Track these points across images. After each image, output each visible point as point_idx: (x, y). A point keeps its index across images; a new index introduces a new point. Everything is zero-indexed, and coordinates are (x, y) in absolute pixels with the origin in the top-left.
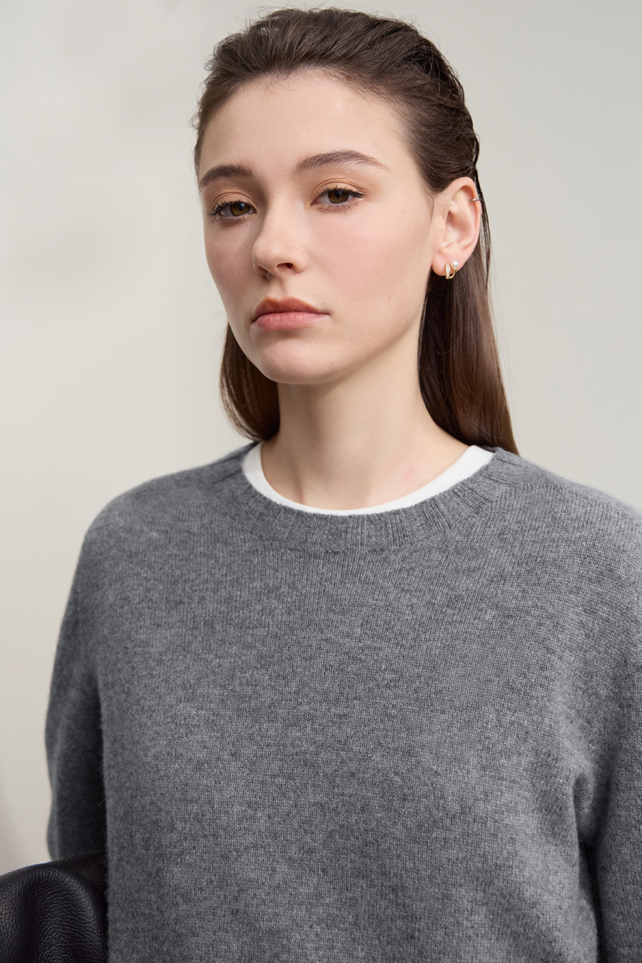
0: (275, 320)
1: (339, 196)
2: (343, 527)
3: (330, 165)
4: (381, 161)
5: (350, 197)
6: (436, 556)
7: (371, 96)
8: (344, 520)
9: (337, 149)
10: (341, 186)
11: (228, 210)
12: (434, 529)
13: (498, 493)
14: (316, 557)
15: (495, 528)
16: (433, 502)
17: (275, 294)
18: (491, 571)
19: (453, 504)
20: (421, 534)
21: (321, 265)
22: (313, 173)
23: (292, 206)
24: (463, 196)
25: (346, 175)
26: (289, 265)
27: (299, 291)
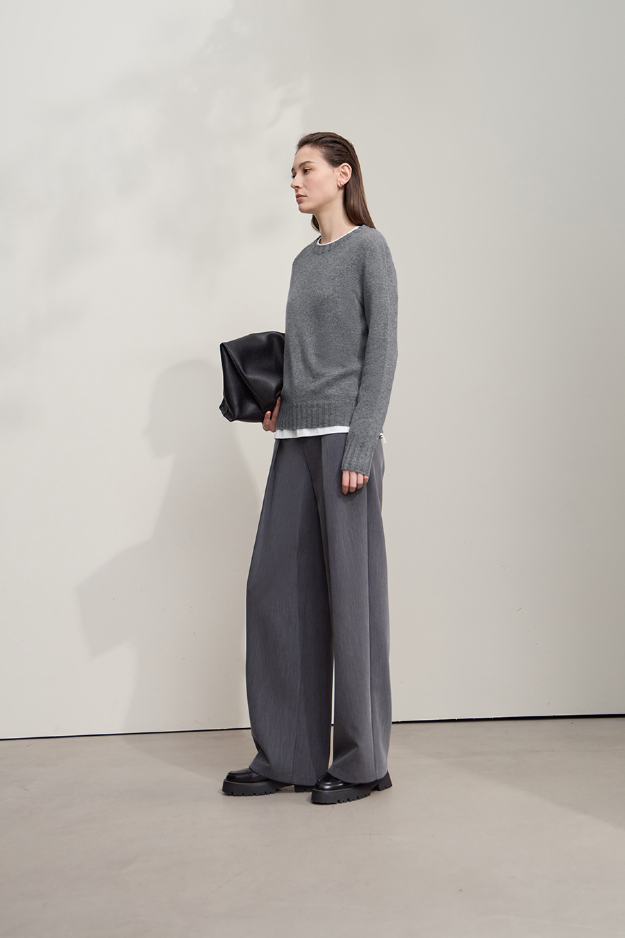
4: (314, 162)
5: (308, 170)
21: (305, 186)
22: (302, 167)
23: (299, 174)
24: (346, 167)
25: (308, 166)
26: (298, 187)
27: (301, 192)
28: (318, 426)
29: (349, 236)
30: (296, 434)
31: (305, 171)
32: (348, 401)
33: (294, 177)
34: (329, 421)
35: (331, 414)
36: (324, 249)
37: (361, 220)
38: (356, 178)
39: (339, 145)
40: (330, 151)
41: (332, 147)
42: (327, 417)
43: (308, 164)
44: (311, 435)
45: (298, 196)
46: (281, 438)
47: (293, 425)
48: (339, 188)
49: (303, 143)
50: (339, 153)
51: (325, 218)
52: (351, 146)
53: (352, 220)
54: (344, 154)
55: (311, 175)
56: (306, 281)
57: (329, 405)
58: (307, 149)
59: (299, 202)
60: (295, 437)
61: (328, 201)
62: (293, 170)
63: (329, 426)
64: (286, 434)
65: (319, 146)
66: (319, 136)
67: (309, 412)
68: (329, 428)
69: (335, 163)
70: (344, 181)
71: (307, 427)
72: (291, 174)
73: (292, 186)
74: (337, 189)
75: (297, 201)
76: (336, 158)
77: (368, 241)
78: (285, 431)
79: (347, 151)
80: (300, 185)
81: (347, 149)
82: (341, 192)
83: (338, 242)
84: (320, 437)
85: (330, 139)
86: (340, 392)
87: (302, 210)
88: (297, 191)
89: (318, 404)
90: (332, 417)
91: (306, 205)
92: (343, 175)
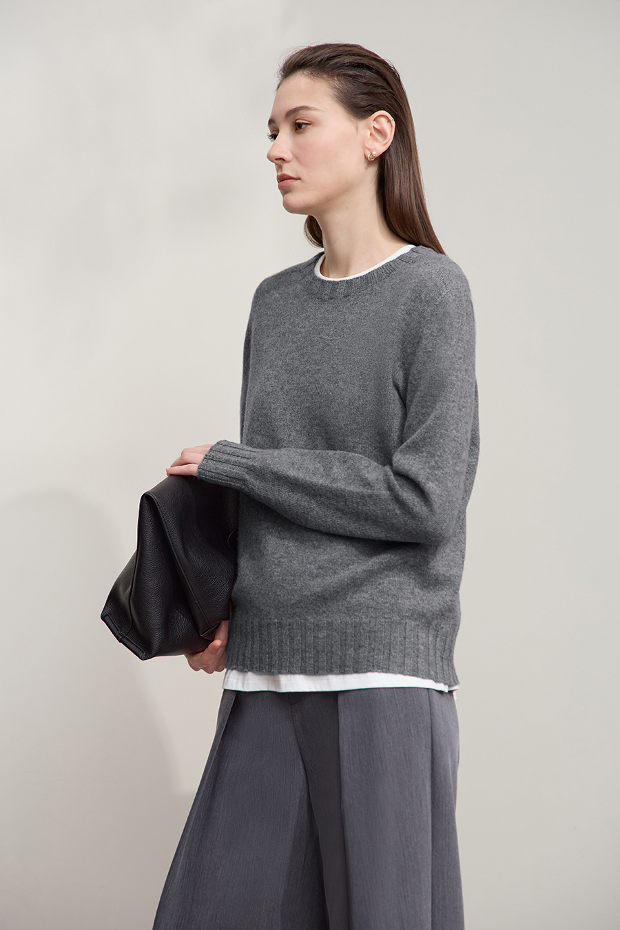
3: (296, 113)
4: (318, 108)
9: (298, 106)
10: (300, 121)
12: (370, 284)
13: (400, 266)
19: (380, 272)
20: (364, 287)
21: (296, 157)
22: (291, 118)
23: (285, 132)
24: (383, 120)
25: (303, 116)
26: (283, 159)
27: (288, 170)
28: (330, 671)
29: (389, 269)
30: (277, 683)
31: (298, 127)
32: (396, 618)
33: (274, 136)
34: (356, 661)
35: (360, 646)
36: (334, 290)
37: (416, 231)
38: (403, 141)
39: (368, 73)
40: (349, 86)
41: (355, 77)
42: (351, 652)
43: (303, 113)
44: (314, 690)
45: (282, 179)
46: (240, 688)
47: (271, 665)
48: (369, 162)
49: (293, 67)
50: (370, 88)
51: (338, 224)
52: (394, 74)
53: (399, 230)
54: (381, 91)
55: (311, 135)
56: (296, 355)
57: (356, 626)
58: (301, 80)
59: (285, 191)
60: (273, 689)
61: (346, 189)
62: (271, 122)
63: (356, 672)
64: (252, 683)
65: (327, 73)
66: (327, 53)
67: (310, 639)
68: (355, 675)
69: (359, 109)
70: (379, 147)
71: (304, 671)
72: (268, 131)
73: (269, 158)
74: (363, 165)
75: (280, 188)
76: (363, 101)
77: (430, 284)
78: (250, 675)
79: (385, 85)
80: (287, 156)
81: (386, 80)
82: (372, 171)
83: (367, 279)
84: (334, 695)
85: (348, 60)
86: (381, 600)
87: (290, 208)
88: (279, 167)
89: (330, 624)
90: (363, 653)
91: (297, 198)
92: (377, 136)
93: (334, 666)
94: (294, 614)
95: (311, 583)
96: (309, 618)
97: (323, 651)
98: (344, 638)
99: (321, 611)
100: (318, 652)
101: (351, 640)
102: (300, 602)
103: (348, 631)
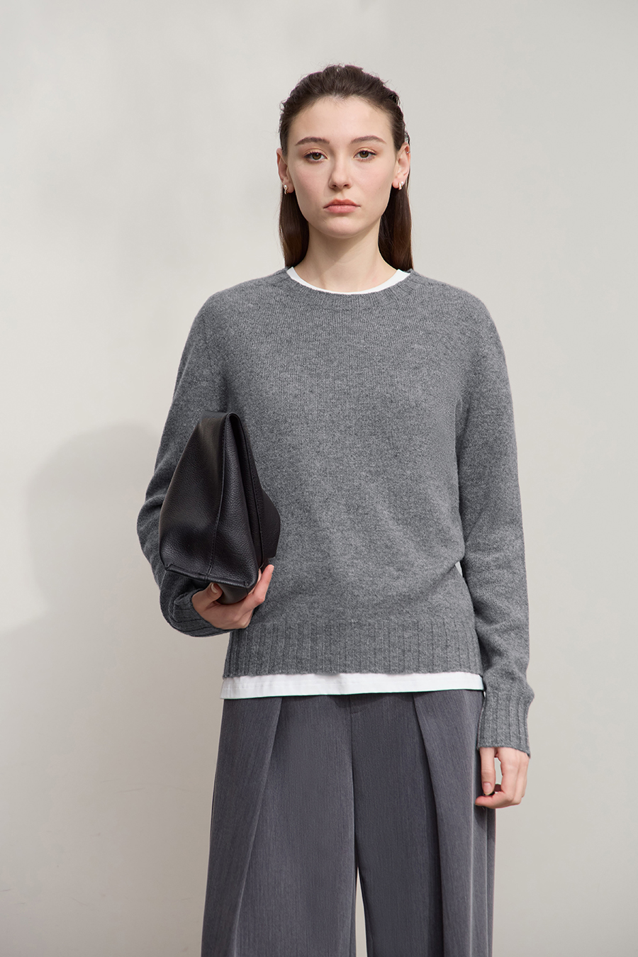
0: (339, 208)
1: (364, 154)
2: (349, 299)
3: (365, 142)
4: (384, 140)
5: (370, 155)
6: (394, 312)
7: (379, 110)
8: (350, 296)
9: (368, 135)
10: (365, 149)
11: (311, 157)
12: (391, 300)
13: (417, 287)
14: (338, 312)
15: (418, 301)
16: (389, 289)
17: (339, 197)
18: (419, 316)
19: (398, 291)
20: (386, 303)
21: (359, 185)
22: (357, 144)
23: (348, 159)
25: (371, 146)
26: (347, 185)
27: (350, 196)
31: (364, 156)
55: (375, 165)
92: (401, 167)
93: (422, 665)
94: (375, 614)
95: (395, 584)
96: (392, 618)
97: (409, 651)
98: (431, 638)
99: (404, 611)
100: (404, 651)
101: (438, 640)
102: (383, 601)
103: (434, 630)
